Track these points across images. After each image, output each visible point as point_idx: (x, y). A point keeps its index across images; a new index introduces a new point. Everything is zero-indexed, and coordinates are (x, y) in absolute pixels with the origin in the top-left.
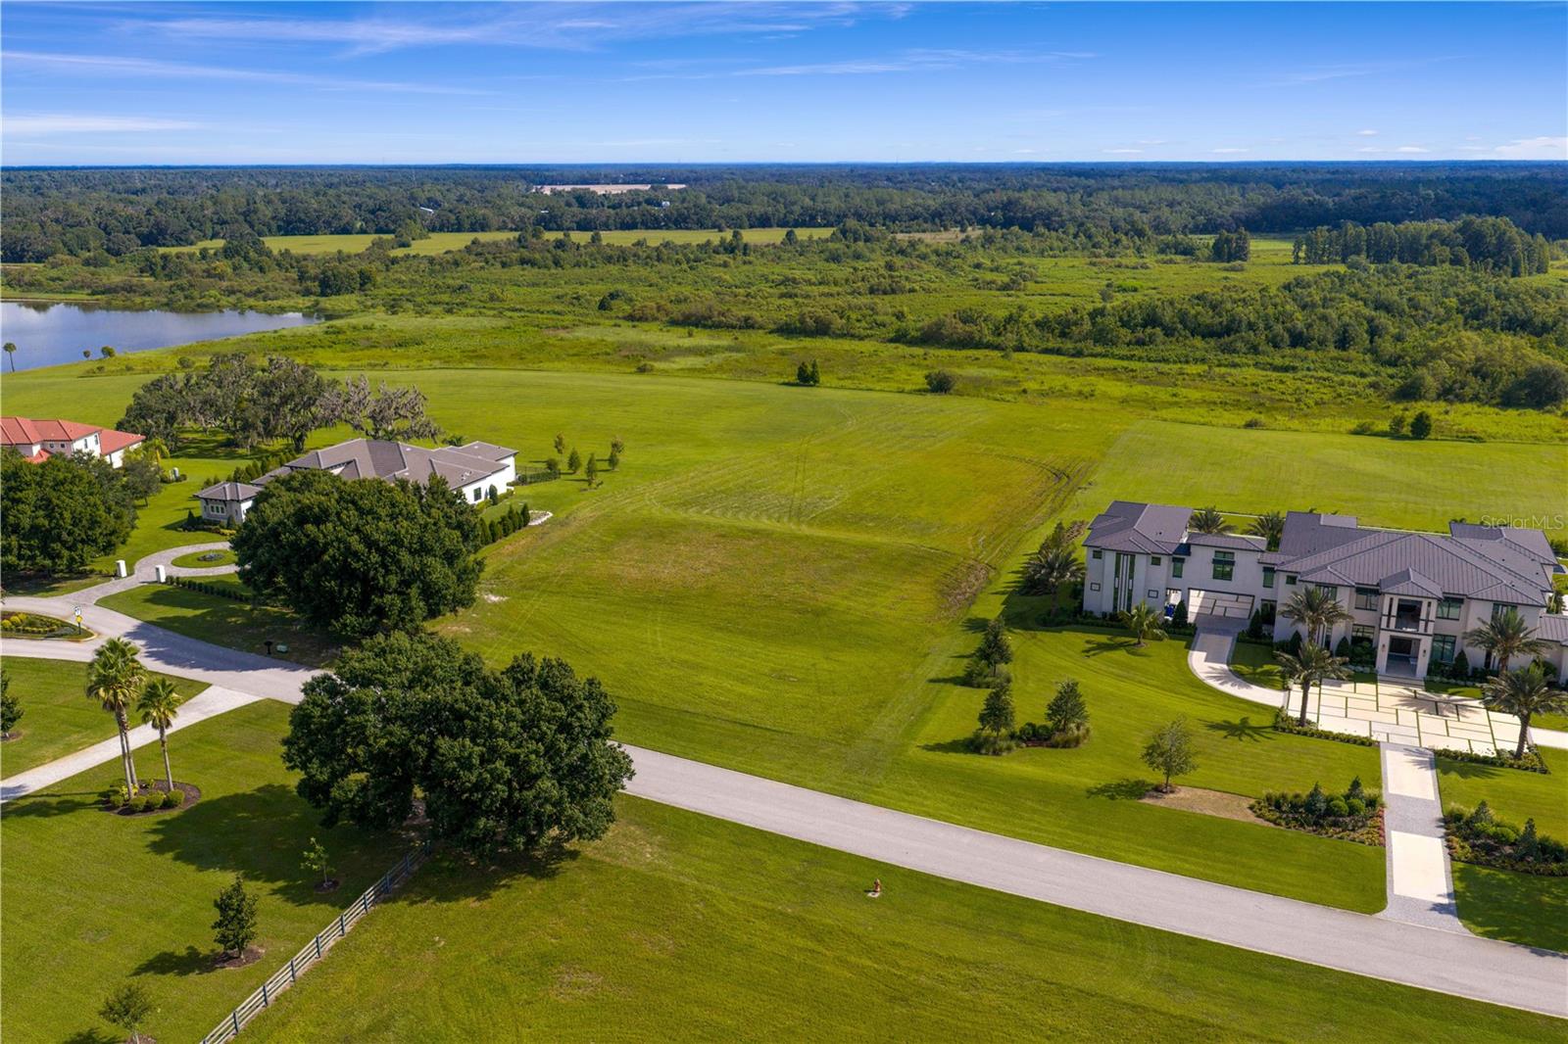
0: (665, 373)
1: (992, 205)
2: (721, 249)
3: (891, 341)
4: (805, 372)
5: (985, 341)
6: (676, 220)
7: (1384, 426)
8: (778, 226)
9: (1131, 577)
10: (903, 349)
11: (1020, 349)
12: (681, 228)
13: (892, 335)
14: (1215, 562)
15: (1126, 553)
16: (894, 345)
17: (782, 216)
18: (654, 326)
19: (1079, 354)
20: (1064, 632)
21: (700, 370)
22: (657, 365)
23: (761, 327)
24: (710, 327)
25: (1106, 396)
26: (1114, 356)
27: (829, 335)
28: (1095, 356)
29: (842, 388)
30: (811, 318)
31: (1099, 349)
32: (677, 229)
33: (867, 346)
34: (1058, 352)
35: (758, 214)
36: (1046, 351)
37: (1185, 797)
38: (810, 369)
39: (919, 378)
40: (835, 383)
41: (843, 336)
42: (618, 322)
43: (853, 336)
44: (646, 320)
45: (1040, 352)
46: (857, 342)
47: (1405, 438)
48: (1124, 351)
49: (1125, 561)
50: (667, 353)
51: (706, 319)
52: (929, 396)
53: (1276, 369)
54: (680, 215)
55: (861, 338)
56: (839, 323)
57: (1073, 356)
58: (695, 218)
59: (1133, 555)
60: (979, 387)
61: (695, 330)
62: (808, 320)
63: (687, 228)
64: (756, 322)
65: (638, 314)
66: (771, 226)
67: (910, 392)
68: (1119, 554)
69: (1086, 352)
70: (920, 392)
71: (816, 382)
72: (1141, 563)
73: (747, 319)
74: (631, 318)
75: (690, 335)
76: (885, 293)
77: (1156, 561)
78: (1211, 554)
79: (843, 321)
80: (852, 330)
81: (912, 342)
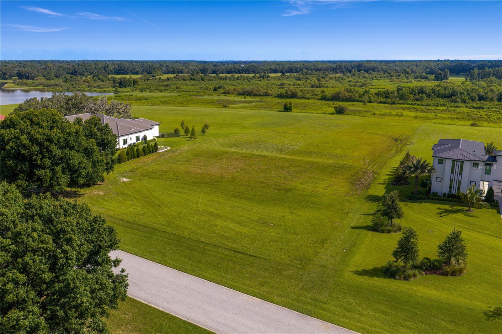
0: (234, 108)
1: (353, 66)
2: (260, 77)
3: (320, 99)
5: (356, 99)
9: (461, 174)
10: (324, 102)
11: (370, 102)
12: (247, 73)
13: (320, 97)
15: (458, 161)
16: (321, 101)
17: (281, 69)
18: (232, 96)
19: (394, 103)
21: (247, 107)
22: (230, 106)
23: (271, 96)
24: (252, 96)
25: (407, 116)
26: (407, 104)
27: (296, 98)
28: (400, 104)
29: (301, 112)
30: (290, 91)
31: (401, 102)
33: (311, 101)
34: (385, 103)
36: (380, 102)
38: (288, 105)
39: (332, 110)
40: (298, 111)
41: (302, 98)
42: (219, 94)
43: (305, 98)
44: (230, 94)
45: (377, 103)
46: (306, 100)
48: (412, 102)
49: (458, 165)
50: (235, 102)
51: (251, 93)
52: (336, 115)
53: (475, 108)
54: (247, 69)
55: (308, 99)
56: (300, 94)
57: (391, 104)
58: (252, 70)
59: (462, 162)
60: (355, 113)
61: (247, 97)
62: (288, 92)
63: (249, 73)
64: (269, 94)
65: (227, 92)
66: (277, 73)
67: (328, 114)
68: (454, 161)
69: (396, 102)
70: (332, 114)
71: (291, 110)
72: (467, 166)
73: (266, 93)
74: (224, 93)
75: (245, 98)
76: (317, 87)
77: (476, 165)
79: (302, 93)
80: (305, 96)
81: (328, 100)
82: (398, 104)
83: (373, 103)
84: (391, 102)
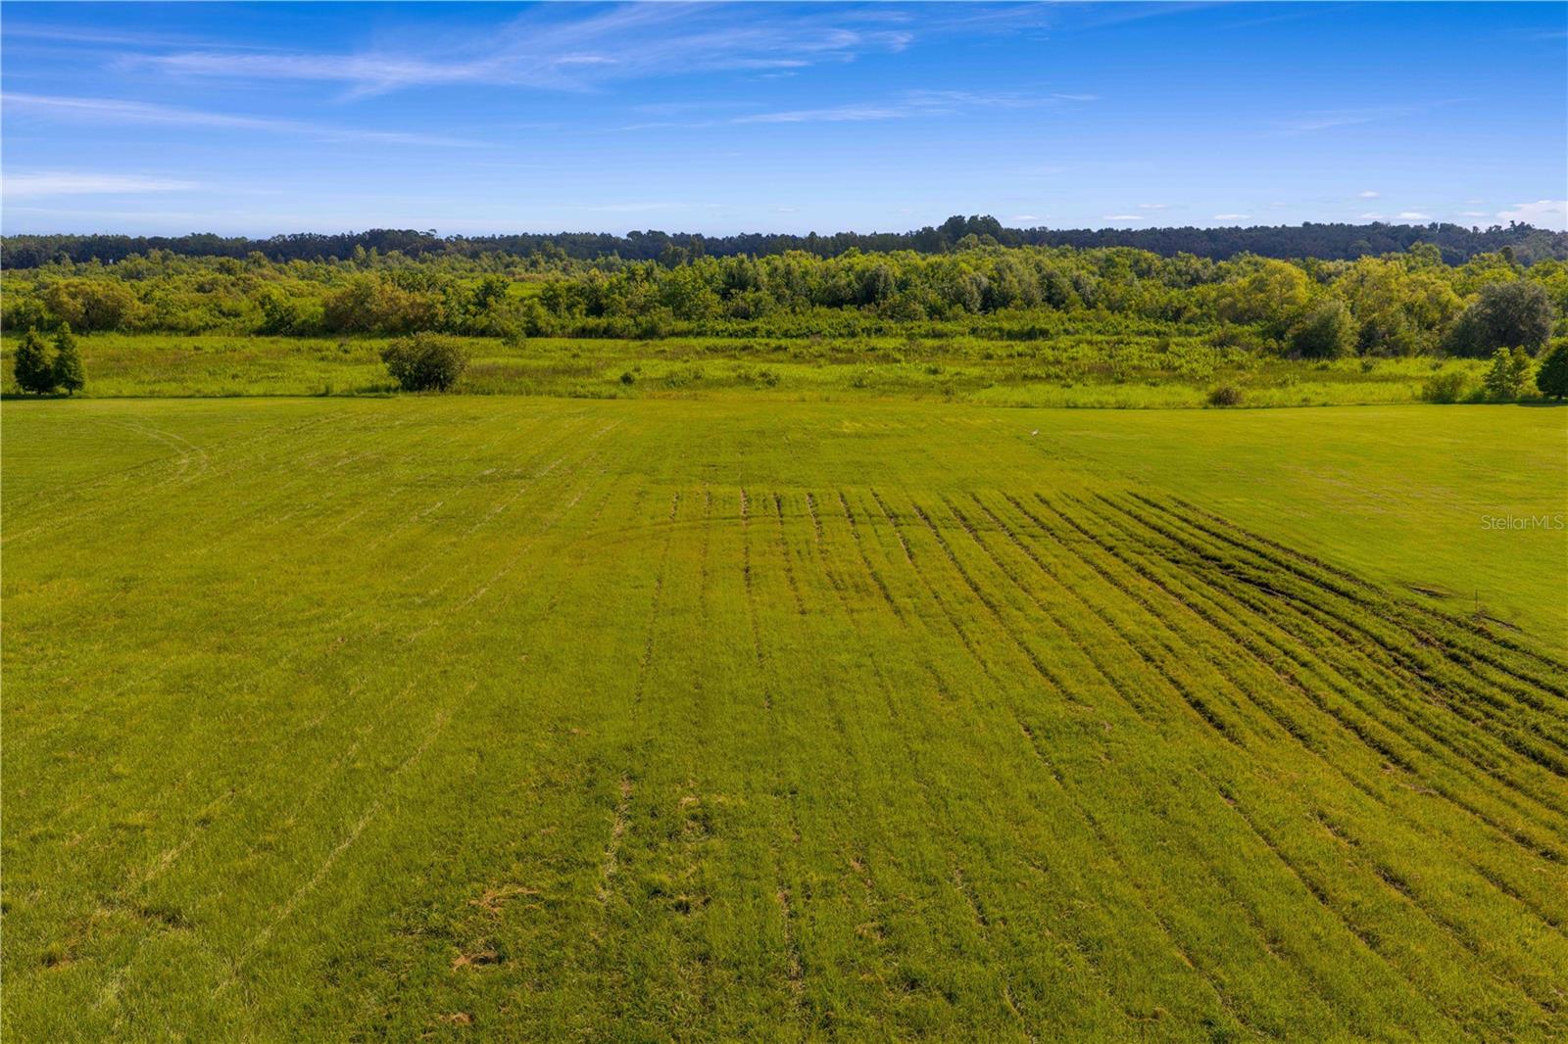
3: (260, 332)
4: (36, 361)
10: (285, 343)
11: (535, 333)
16: (267, 339)
19: (650, 333)
27: (118, 330)
29: (152, 395)
30: (74, 296)
33: (208, 342)
40: (128, 390)
41: (152, 329)
43: (173, 329)
45: (576, 336)
46: (184, 339)
47: (1527, 401)
52: (401, 396)
53: (1011, 335)
55: (192, 332)
56: (136, 309)
62: (65, 298)
67: (349, 395)
70: (374, 391)
71: (72, 387)
79: (152, 306)
80: (169, 319)
81: (303, 331)
82: (674, 334)
83: (547, 336)
84: (635, 331)
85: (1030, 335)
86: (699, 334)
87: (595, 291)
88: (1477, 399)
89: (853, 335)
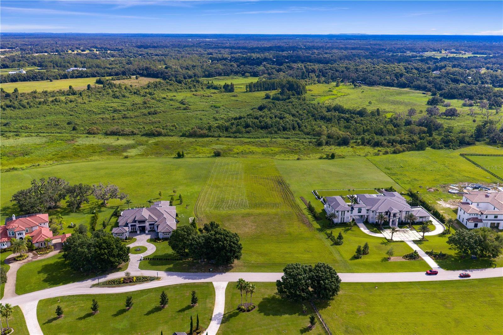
0: (132, 157)
2: (70, 94)
4: (180, 154)
6: (32, 78)
7: (325, 156)
8: (70, 78)
9: (344, 215)
11: (219, 136)
12: (35, 81)
14: (358, 210)
16: (185, 138)
18: (101, 136)
19: (236, 137)
20: (336, 228)
22: (127, 154)
23: (138, 134)
26: (245, 137)
29: (192, 157)
30: (156, 131)
31: (240, 135)
32: (33, 81)
33: (175, 138)
34: (230, 137)
35: (62, 74)
37: (393, 259)
41: (166, 136)
42: (86, 135)
43: (170, 136)
45: (225, 137)
46: (171, 138)
47: (330, 159)
49: (343, 212)
56: (164, 132)
58: (39, 77)
59: (344, 211)
60: (226, 153)
63: (37, 81)
66: (68, 78)
68: (342, 211)
71: (183, 156)
72: (346, 212)
73: (132, 132)
76: (153, 114)
77: (348, 211)
78: (358, 209)
80: (168, 134)
83: (222, 137)
84: (233, 137)
85: (287, 138)
86: (243, 137)
87: (226, 127)
88: (324, 159)
89: (264, 138)
